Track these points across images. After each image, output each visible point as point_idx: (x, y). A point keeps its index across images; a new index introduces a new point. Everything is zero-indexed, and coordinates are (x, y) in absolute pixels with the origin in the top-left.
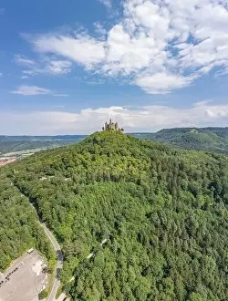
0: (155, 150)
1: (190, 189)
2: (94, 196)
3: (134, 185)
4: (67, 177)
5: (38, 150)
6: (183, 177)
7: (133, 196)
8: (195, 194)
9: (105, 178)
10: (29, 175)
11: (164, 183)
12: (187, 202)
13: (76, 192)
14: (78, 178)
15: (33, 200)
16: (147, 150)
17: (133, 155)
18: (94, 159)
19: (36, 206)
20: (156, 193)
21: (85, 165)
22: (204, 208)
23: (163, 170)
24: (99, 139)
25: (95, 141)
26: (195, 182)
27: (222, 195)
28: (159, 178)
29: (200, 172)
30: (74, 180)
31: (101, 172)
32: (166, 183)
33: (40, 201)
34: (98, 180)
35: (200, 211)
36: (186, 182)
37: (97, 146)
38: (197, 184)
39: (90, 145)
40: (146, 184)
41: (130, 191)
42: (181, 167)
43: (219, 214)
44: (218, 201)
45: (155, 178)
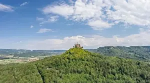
0: (97, 58)
1: (112, 73)
2: (69, 80)
3: (88, 75)
4: (57, 70)
5: (46, 56)
6: (109, 69)
7: (87, 80)
8: (114, 75)
9: (74, 72)
10: (43, 66)
11: (101, 73)
12: (111, 79)
13: (60, 77)
14: (62, 71)
15: (43, 77)
16: (93, 57)
17: (87, 60)
18: (69, 62)
19: (43, 79)
20: (98, 77)
21: (65, 65)
22: (119, 79)
23: (101, 67)
24: (72, 52)
25: (70, 53)
26: (113, 70)
27: (124, 72)
28: (99, 70)
29: (115, 65)
30: (60, 72)
31: (73, 69)
32: (102, 73)
33: (45, 78)
34: (71, 73)
35: (117, 80)
36: (110, 70)
37: (71, 56)
38: (114, 71)
39: (68, 55)
40: (93, 74)
41: (86, 78)
42: (108, 65)
43: (124, 79)
44: (123, 75)
45: (97, 71)
